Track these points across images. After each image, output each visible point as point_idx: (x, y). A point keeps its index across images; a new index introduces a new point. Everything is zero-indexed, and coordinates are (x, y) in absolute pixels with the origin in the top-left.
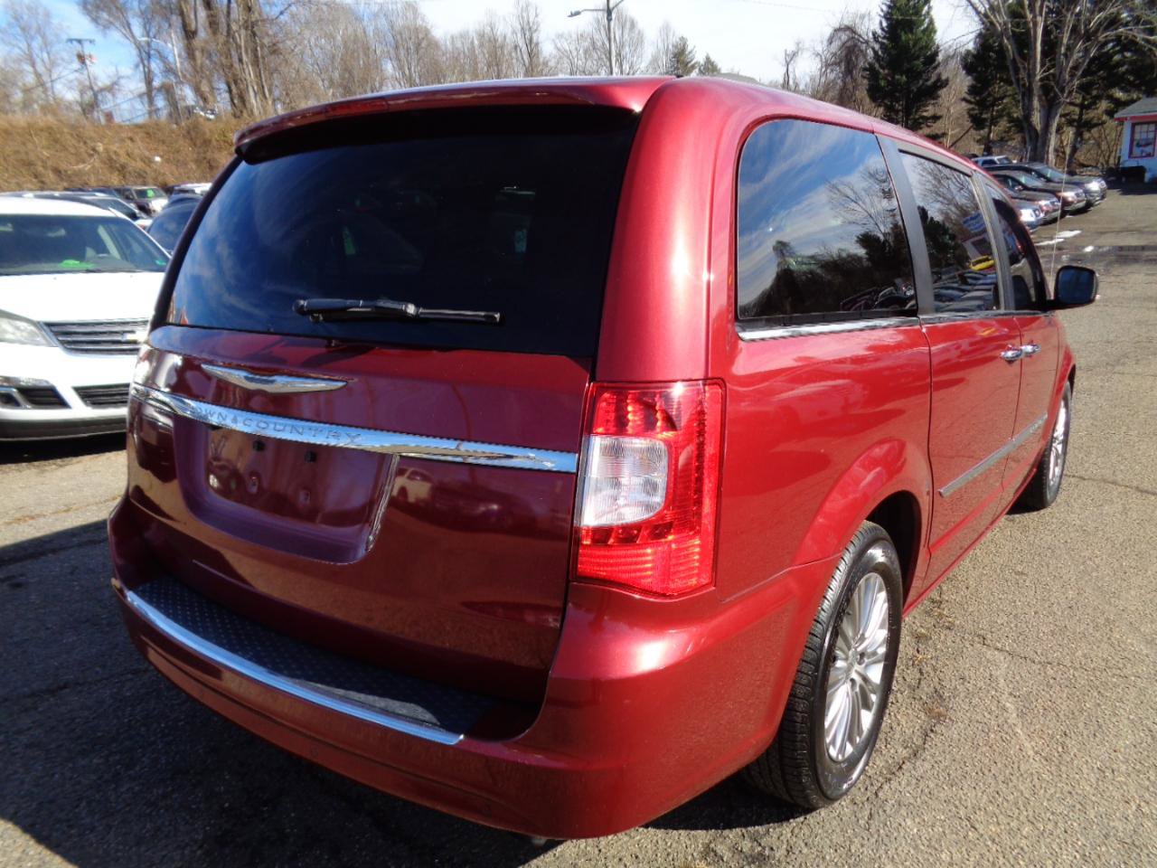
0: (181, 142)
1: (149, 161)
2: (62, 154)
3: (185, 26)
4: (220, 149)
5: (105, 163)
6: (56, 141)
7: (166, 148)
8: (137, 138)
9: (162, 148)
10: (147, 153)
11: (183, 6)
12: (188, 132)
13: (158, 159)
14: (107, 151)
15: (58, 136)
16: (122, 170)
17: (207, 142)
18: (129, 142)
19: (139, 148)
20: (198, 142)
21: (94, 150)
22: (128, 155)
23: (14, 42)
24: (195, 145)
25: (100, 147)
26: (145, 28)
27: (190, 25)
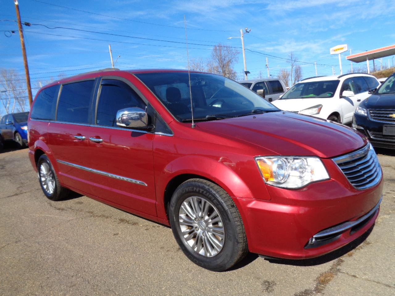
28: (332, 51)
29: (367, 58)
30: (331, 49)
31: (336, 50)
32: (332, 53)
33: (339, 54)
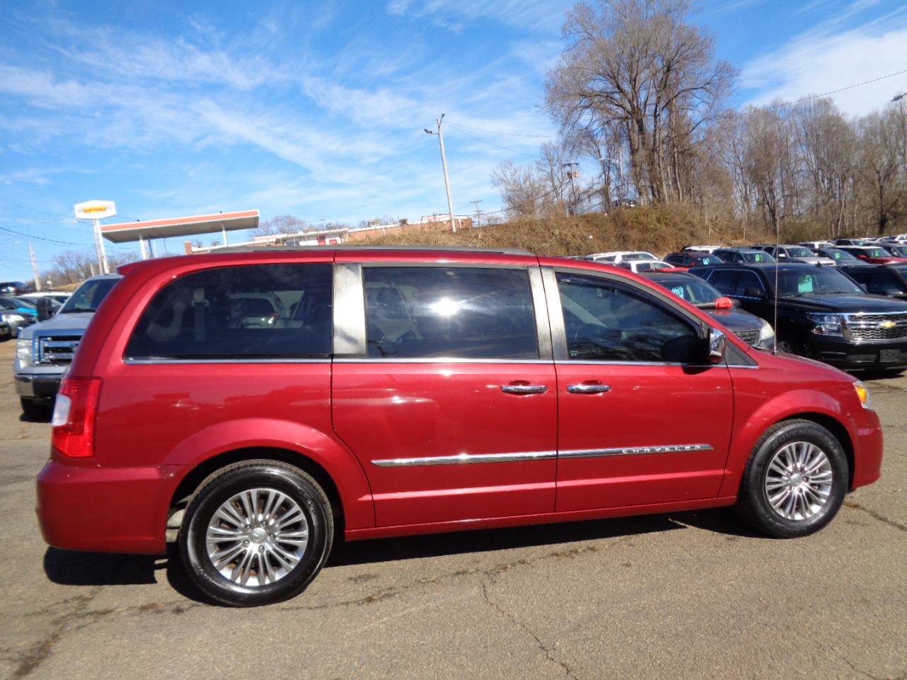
0: (609, 224)
1: (584, 239)
2: (535, 238)
3: (631, 146)
4: (632, 228)
5: (558, 242)
6: (532, 230)
7: (598, 230)
8: (580, 224)
9: (596, 229)
10: (585, 234)
11: (631, 134)
12: (614, 219)
13: (591, 237)
14: (560, 234)
15: (534, 227)
16: (567, 246)
17: (624, 224)
18: (575, 227)
19: (581, 231)
20: (619, 224)
21: (553, 234)
22: (573, 236)
23: (544, 169)
24: (617, 225)
25: (557, 232)
26: (608, 151)
27: (635, 145)
28: (80, 211)
29: (141, 237)
30: (78, 207)
31: (90, 210)
32: (80, 215)
33: (98, 222)
